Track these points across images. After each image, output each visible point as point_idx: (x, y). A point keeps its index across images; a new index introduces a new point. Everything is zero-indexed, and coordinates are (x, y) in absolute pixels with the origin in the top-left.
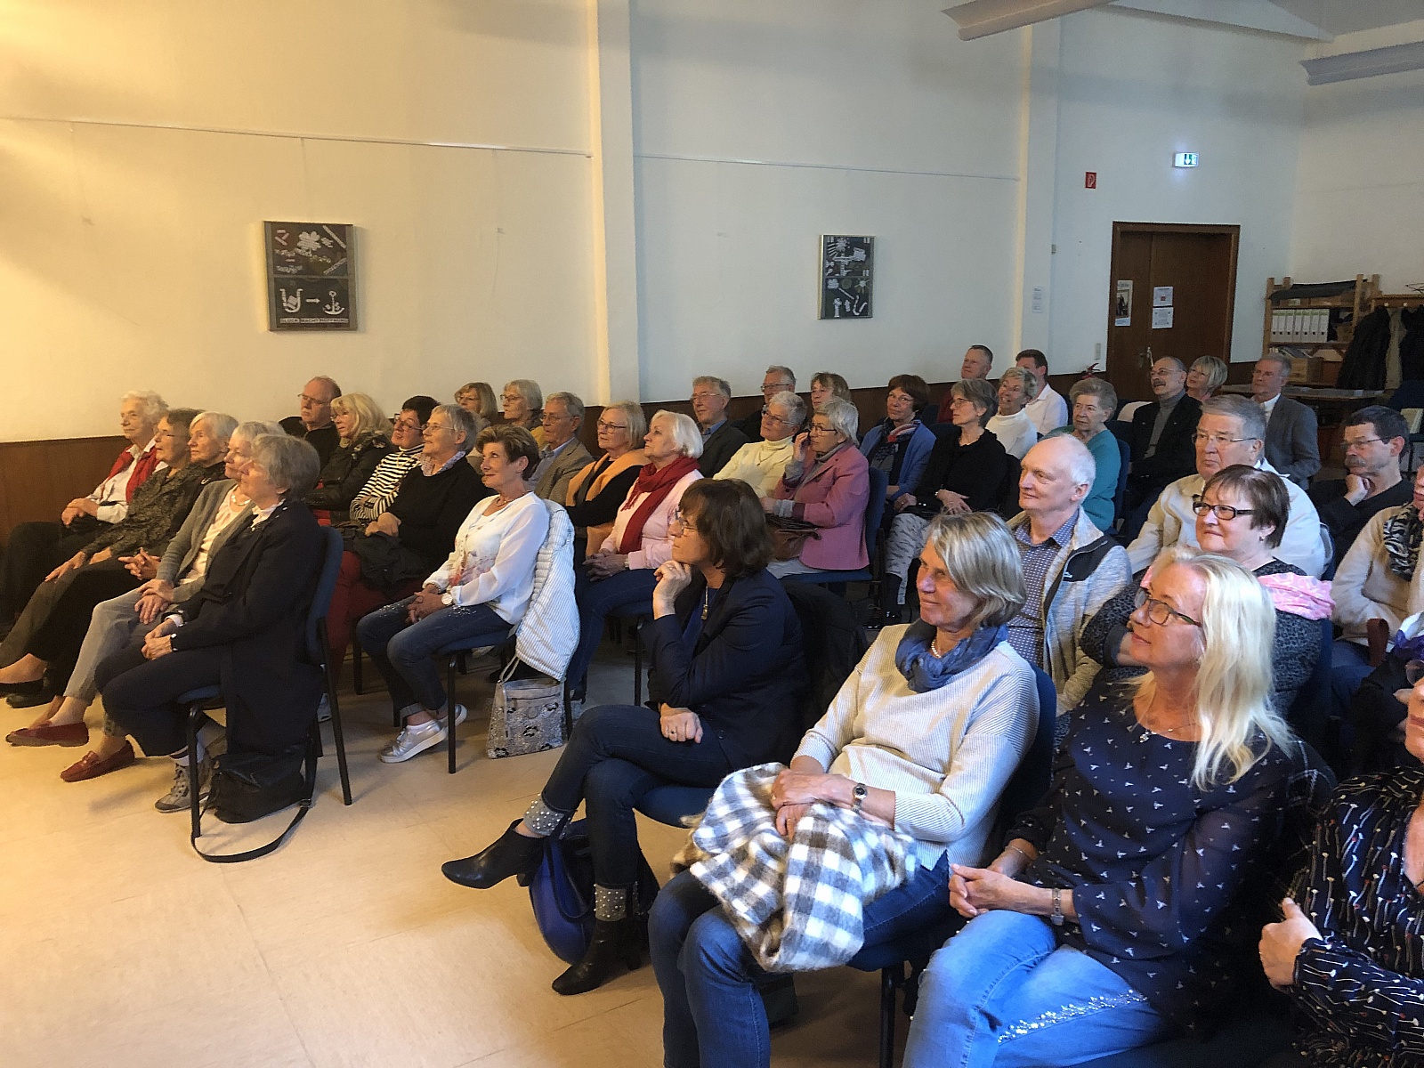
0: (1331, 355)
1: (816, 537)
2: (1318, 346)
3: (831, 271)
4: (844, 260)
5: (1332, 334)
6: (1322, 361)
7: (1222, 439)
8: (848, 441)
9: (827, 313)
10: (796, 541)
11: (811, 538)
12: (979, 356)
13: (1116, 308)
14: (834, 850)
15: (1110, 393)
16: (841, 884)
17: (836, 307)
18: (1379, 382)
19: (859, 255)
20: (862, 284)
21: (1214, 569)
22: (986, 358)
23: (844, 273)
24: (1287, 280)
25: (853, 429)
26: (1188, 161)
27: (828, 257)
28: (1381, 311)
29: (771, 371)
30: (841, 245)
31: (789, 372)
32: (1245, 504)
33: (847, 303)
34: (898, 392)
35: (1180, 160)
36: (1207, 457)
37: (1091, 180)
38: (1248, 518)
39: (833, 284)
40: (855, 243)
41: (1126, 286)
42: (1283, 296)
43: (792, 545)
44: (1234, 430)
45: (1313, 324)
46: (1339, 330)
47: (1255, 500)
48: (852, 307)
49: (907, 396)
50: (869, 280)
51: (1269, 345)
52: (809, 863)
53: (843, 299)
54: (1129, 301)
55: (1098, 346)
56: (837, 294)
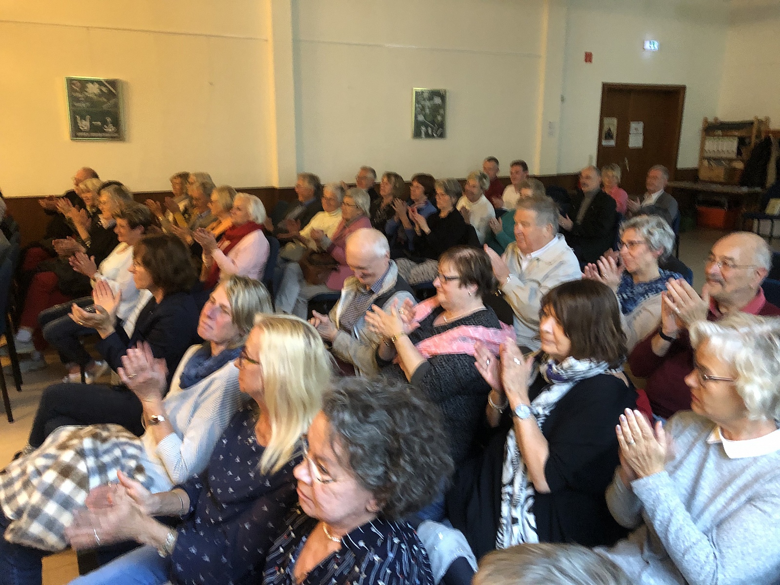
0: (739, 165)
1: (336, 269)
2: (731, 160)
3: (420, 109)
4: (428, 104)
5: (739, 152)
6: (735, 169)
8: (364, 214)
9: (417, 134)
11: (334, 271)
13: (605, 134)
17: (423, 133)
18: (762, 184)
19: (438, 101)
20: (439, 118)
22: (495, 165)
23: (428, 111)
24: (716, 119)
25: (367, 207)
26: (652, 46)
27: (417, 102)
28: (768, 141)
30: (426, 95)
32: (454, 273)
33: (430, 129)
35: (647, 45)
37: (588, 57)
39: (421, 118)
40: (435, 94)
42: (713, 129)
45: (728, 146)
46: (743, 151)
48: (432, 132)
50: (443, 116)
51: (702, 158)
53: (427, 126)
54: (614, 130)
55: (591, 158)
56: (423, 123)
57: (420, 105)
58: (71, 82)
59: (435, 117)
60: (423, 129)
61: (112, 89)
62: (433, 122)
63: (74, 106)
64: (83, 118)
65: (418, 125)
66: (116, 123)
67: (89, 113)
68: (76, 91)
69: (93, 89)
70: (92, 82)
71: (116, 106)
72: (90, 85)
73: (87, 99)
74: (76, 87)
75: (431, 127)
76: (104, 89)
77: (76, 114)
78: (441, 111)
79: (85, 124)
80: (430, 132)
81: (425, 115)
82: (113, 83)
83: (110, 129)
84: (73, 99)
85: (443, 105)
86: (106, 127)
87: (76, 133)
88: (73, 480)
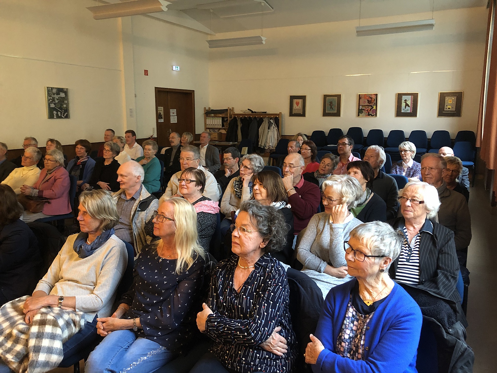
0: (223, 132)
1: (49, 203)
2: (220, 129)
3: (51, 101)
4: (56, 97)
5: (223, 125)
6: (221, 133)
7: (188, 159)
8: (61, 165)
9: (51, 116)
10: (40, 205)
11: (47, 204)
12: (110, 133)
13: (158, 116)
14: (50, 325)
15: (155, 145)
16: (53, 337)
17: (55, 115)
18: (236, 140)
19: (62, 95)
20: (65, 106)
21: (176, 202)
22: (112, 133)
23: (57, 101)
24: (209, 108)
25: (62, 161)
26: (177, 69)
27: (49, 95)
28: (235, 118)
29: (26, 139)
30: (54, 91)
31: (34, 139)
32: (193, 179)
33: (59, 113)
34: (79, 146)
35: (174, 68)
36: (184, 166)
37: (146, 73)
38: (195, 183)
39: (53, 106)
40: (60, 90)
41: (161, 109)
42: (209, 113)
43: (39, 206)
44: (191, 157)
45: (217, 122)
46: (225, 124)
47: (196, 177)
48: (61, 115)
49: (83, 147)
50: (68, 104)
51: (206, 129)
52: (39, 332)
53: (57, 111)
54: (162, 113)
55: (154, 129)
56: (54, 109)
57: (51, 98)
59: (62, 105)
60: (55, 112)
62: (61, 108)
65: (51, 110)
75: (60, 112)
78: (66, 102)
80: (60, 115)
81: (55, 104)
85: (66, 98)
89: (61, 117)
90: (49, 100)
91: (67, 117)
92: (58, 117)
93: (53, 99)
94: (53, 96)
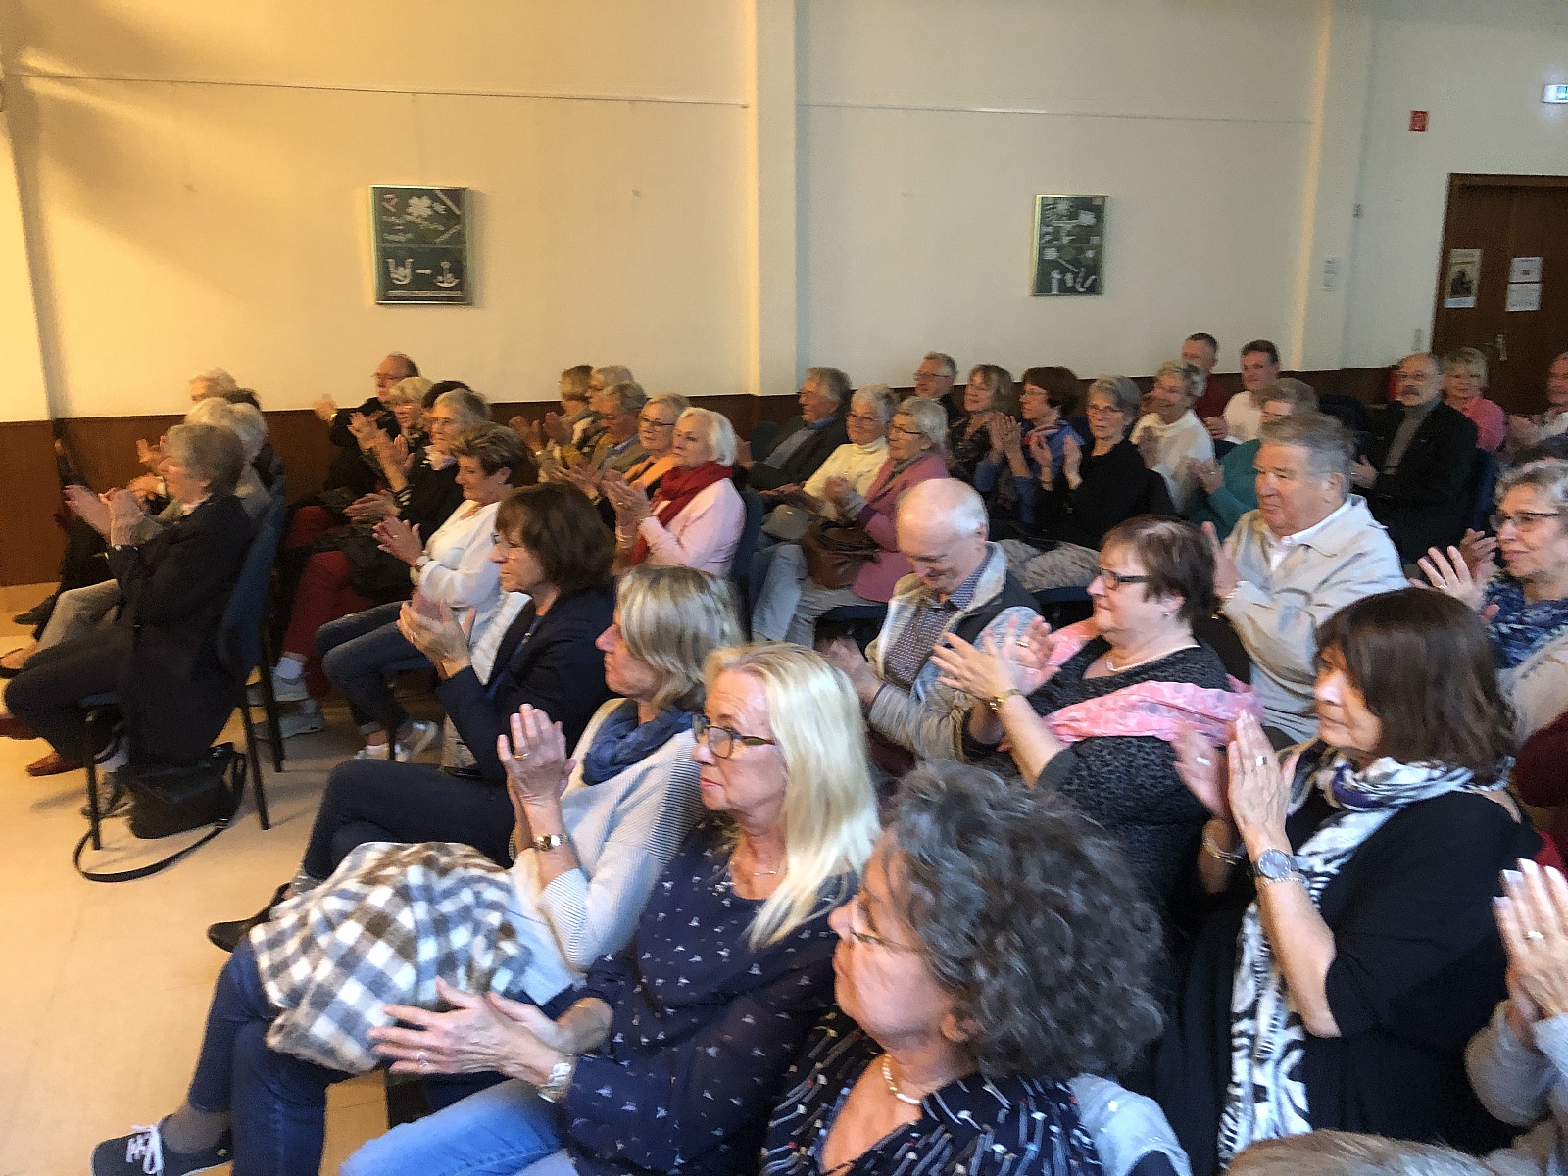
1: (871, 559)
3: (1049, 238)
4: (1066, 225)
7: (1282, 477)
8: (934, 448)
9: (1042, 287)
10: (847, 566)
11: (868, 564)
12: (1199, 347)
13: (1450, 282)
17: (1055, 283)
19: (1086, 218)
20: (1090, 254)
22: (1209, 349)
23: (1066, 240)
26: (1563, 95)
27: (1044, 222)
30: (1063, 207)
32: (1135, 569)
33: (1069, 277)
35: (1552, 94)
37: (1419, 121)
38: (1139, 588)
39: (1051, 254)
40: (1082, 204)
43: (841, 570)
47: (1147, 564)
48: (1075, 283)
49: (1046, 393)
50: (1099, 249)
53: (1064, 271)
54: (1473, 274)
55: (1419, 333)
56: (1054, 265)
57: (1050, 230)
58: (381, 194)
59: (1081, 251)
60: (1056, 276)
61: (453, 207)
62: (1076, 262)
63: (384, 241)
64: (400, 263)
65: (1045, 268)
66: (459, 270)
67: (411, 253)
68: (388, 213)
69: (420, 208)
70: (420, 193)
71: (459, 238)
72: (414, 201)
73: (410, 227)
74: (390, 203)
75: (1073, 273)
76: (440, 208)
77: (387, 255)
78: (1095, 240)
79: (402, 274)
80: (1070, 284)
81: (1059, 249)
82: (455, 195)
83: (448, 282)
84: (383, 228)
85: (1097, 229)
86: (440, 279)
87: (388, 292)
88: (390, 943)
89: (1073, 291)
90: (1042, 236)
91: (1094, 290)
92: (1065, 290)
93: (1056, 235)
94: (1055, 223)
